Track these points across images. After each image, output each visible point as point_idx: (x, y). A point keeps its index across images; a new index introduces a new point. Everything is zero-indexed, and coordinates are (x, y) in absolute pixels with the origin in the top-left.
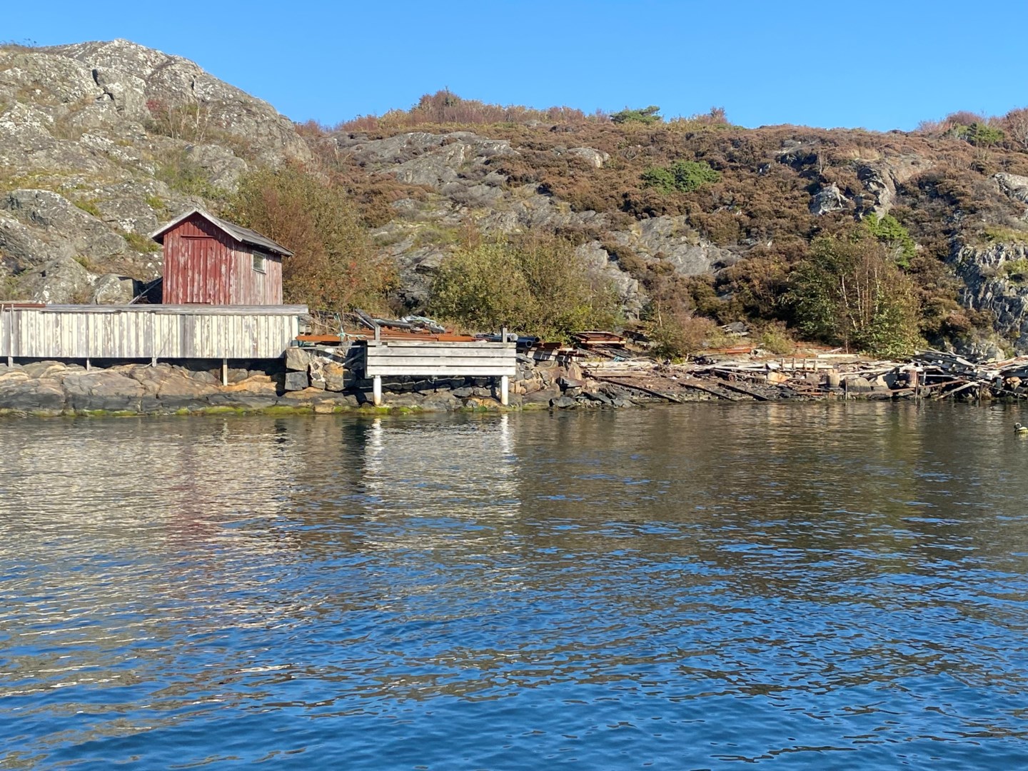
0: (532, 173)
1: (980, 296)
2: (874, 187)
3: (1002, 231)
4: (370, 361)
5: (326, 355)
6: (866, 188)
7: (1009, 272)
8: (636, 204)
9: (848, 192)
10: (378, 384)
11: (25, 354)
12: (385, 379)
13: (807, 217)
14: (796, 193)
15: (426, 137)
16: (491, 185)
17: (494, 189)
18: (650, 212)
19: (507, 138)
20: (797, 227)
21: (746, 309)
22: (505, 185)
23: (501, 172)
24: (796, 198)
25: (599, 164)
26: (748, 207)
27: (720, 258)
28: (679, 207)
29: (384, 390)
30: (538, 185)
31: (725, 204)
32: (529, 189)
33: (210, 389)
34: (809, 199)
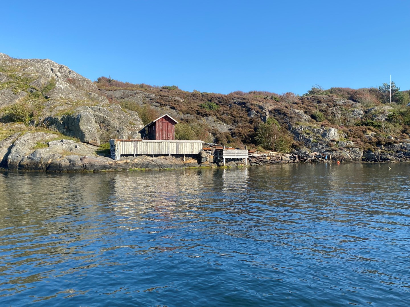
0: (167, 103)
1: (299, 138)
2: (264, 111)
3: (300, 123)
4: (224, 154)
5: (209, 153)
6: (262, 111)
7: (305, 132)
8: (201, 113)
9: (258, 112)
10: (224, 160)
11: (138, 153)
12: (226, 159)
13: (248, 118)
14: (244, 112)
15: (128, 92)
16: (155, 106)
17: (157, 107)
18: (206, 115)
19: (153, 93)
20: (247, 120)
21: (242, 141)
22: (160, 106)
23: (157, 102)
24: (244, 113)
25: (182, 101)
26: (232, 115)
27: (230, 128)
28: (214, 114)
29: (226, 162)
30: (170, 107)
31: (225, 114)
32: (168, 108)
34: (247, 113)
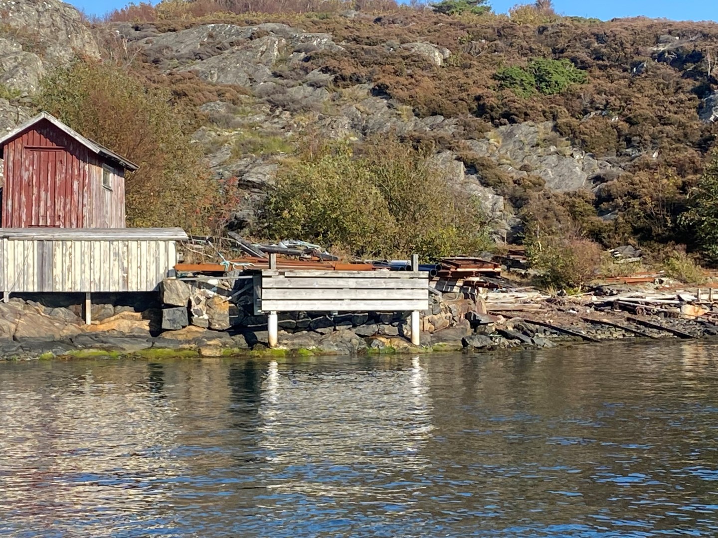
0: (363, 71)
4: (265, 294)
5: (210, 287)
8: (492, 108)
10: (273, 321)
12: (281, 314)
13: (697, 125)
14: (682, 96)
15: (230, 30)
16: (315, 85)
17: (319, 90)
18: (510, 117)
20: (685, 135)
21: (635, 231)
22: (332, 86)
23: (326, 70)
24: (682, 102)
25: (439, 61)
26: (626, 112)
27: (598, 171)
28: (544, 112)
29: (281, 327)
30: (372, 85)
31: (597, 109)
32: (362, 90)
33: (71, 329)
34: (697, 103)
